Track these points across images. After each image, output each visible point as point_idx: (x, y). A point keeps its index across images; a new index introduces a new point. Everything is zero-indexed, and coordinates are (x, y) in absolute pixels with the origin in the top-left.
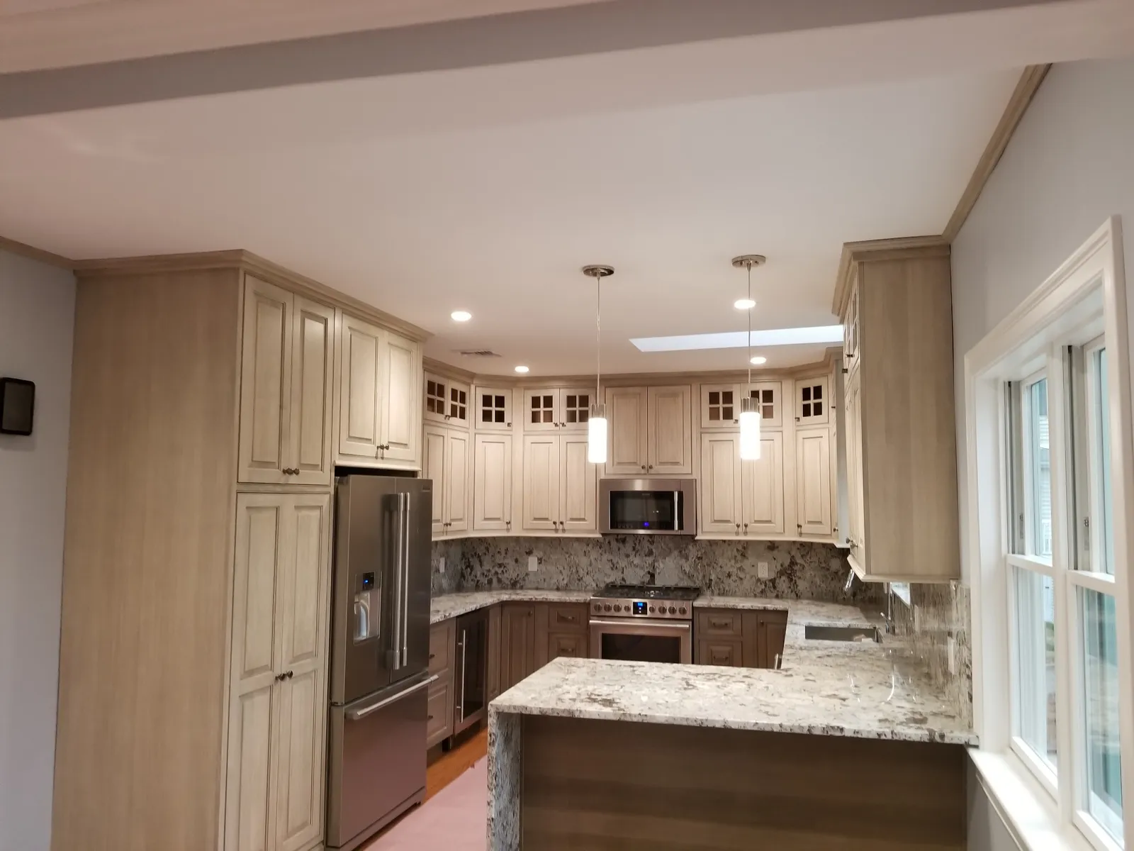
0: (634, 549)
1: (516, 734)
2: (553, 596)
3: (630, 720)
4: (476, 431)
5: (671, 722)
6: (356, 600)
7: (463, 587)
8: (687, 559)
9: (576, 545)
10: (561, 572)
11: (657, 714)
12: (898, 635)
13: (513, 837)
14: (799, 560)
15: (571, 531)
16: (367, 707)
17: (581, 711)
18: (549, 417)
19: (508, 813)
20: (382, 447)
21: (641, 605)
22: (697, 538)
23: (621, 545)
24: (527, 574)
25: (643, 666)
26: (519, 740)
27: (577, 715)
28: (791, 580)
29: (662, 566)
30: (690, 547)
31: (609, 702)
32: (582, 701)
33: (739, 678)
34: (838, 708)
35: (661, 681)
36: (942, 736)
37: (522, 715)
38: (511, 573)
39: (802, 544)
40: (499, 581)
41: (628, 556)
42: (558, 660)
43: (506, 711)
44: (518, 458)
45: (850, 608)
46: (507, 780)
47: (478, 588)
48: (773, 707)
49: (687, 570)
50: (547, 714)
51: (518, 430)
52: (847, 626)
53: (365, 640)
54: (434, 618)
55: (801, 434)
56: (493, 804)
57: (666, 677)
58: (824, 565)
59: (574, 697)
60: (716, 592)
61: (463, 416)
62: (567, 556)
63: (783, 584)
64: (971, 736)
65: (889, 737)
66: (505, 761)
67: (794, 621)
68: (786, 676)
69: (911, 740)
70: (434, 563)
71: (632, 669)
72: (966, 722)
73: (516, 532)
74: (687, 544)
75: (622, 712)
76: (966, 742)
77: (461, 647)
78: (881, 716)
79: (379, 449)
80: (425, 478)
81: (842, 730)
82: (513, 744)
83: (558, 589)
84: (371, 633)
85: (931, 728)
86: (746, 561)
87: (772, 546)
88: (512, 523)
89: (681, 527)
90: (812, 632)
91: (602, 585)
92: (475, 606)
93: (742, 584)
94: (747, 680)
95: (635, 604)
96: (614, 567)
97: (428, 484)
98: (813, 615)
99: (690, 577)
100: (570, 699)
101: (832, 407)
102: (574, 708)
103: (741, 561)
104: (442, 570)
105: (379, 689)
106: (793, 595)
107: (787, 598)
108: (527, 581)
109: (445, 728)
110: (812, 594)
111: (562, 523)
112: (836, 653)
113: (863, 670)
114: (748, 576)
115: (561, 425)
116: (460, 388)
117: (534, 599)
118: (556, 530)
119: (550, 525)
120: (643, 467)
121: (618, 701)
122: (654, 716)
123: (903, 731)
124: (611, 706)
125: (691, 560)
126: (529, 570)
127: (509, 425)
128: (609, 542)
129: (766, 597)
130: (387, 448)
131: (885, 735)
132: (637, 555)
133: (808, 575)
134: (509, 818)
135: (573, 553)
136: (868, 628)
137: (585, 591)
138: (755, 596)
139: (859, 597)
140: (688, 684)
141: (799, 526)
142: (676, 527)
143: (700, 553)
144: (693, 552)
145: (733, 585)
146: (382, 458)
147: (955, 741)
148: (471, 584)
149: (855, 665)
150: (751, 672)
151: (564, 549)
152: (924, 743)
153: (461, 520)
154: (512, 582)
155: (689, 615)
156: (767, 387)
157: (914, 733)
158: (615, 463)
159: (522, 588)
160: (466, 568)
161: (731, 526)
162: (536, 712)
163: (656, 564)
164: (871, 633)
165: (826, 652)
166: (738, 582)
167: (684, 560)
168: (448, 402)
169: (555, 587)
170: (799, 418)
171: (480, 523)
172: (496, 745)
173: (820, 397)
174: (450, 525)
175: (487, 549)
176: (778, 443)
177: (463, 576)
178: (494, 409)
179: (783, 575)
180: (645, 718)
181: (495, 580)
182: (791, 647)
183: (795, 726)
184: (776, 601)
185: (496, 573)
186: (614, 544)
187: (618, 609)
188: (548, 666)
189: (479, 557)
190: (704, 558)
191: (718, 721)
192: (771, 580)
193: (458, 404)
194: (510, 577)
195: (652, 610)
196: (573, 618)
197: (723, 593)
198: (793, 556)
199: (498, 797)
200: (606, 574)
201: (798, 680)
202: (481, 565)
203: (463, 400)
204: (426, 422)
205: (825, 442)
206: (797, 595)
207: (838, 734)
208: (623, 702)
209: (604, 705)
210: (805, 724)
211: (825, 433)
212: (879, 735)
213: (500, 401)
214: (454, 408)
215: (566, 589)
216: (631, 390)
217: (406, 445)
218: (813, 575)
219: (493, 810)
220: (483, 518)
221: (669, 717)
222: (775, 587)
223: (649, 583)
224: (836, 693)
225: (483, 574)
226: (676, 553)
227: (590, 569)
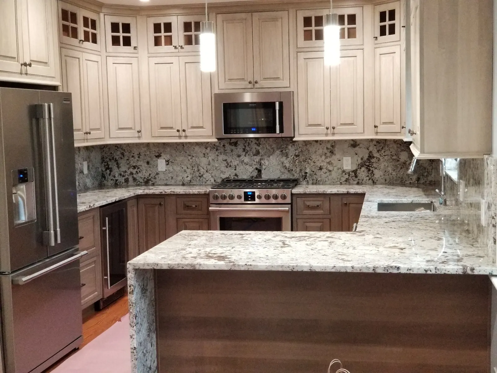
0: (244, 150)
1: (151, 286)
2: (180, 190)
3: (239, 269)
4: (108, 54)
5: (270, 269)
6: (14, 191)
7: (104, 185)
8: (287, 156)
9: (197, 148)
10: (185, 171)
11: (259, 264)
12: (448, 206)
13: (152, 361)
14: (376, 155)
15: (192, 137)
16: (30, 275)
17: (200, 265)
18: (169, 40)
19: (147, 344)
20: (25, 64)
21: (251, 193)
22: (294, 139)
23: (233, 147)
24: (157, 174)
25: (250, 234)
26: (153, 291)
27: (197, 268)
28: (369, 170)
29: (267, 163)
30: (290, 147)
31: (221, 258)
32: (201, 258)
33: (324, 238)
34: (396, 254)
35: (263, 243)
36: (472, 269)
37: (155, 270)
38: (144, 173)
39: (379, 141)
40: (135, 179)
41: (239, 156)
42: (183, 232)
43: (142, 267)
44: (144, 77)
45: (415, 189)
46: (145, 320)
47: (116, 185)
48: (348, 256)
49: (287, 165)
50: (174, 268)
51: (143, 53)
52: (410, 202)
53: (24, 223)
54: (81, 208)
55: (379, 51)
56: (135, 337)
57: (266, 241)
58: (394, 157)
59: (195, 256)
60: (311, 182)
61: (95, 41)
62: (190, 157)
63: (363, 173)
64: (494, 268)
65: (433, 272)
66: (143, 305)
67: (369, 200)
68: (359, 236)
69: (449, 273)
70: (78, 166)
71: (241, 236)
72: (491, 259)
73: (146, 139)
74: (287, 145)
75: (232, 264)
76: (490, 273)
77: (105, 230)
78: (429, 258)
79: (23, 66)
80: (65, 91)
81: (398, 268)
82: (148, 293)
83: (183, 185)
84: (28, 218)
85: (465, 264)
86: (334, 157)
87: (354, 144)
88: (143, 131)
89: (282, 131)
90: (382, 207)
91: (219, 181)
92: (115, 198)
93: (330, 175)
94: (330, 240)
95: (246, 193)
96: (228, 166)
97: (68, 97)
98: (385, 195)
99: (290, 171)
100: (192, 257)
101: (403, 27)
102: (195, 262)
103: (331, 157)
104: (86, 171)
105: (39, 262)
106: (371, 181)
107: (366, 184)
108: (157, 180)
109: (96, 293)
110: (386, 180)
111: (184, 131)
112: (400, 219)
113: (419, 229)
114: (335, 169)
115: (180, 47)
116: (91, 16)
117: (164, 193)
118: (180, 137)
119: (174, 132)
120: (250, 83)
121: (229, 257)
122: (257, 265)
123: (443, 267)
124: (224, 260)
125: (291, 158)
126: (159, 170)
127: (135, 48)
128: (224, 146)
129: (350, 184)
130: (30, 65)
131: (431, 271)
132: (247, 155)
133: (382, 166)
134: (148, 348)
135: (194, 155)
136: (427, 202)
137: (205, 185)
138: (341, 184)
139: (422, 181)
140: (284, 244)
141: (375, 127)
142: (278, 131)
143: (297, 152)
144: (291, 150)
145: (324, 176)
146: (26, 74)
147: (481, 273)
148: (110, 183)
149: (413, 226)
150: (333, 234)
151: (188, 152)
152: (459, 275)
153: (98, 129)
154: (145, 180)
155: (288, 200)
156: (351, 11)
157: (452, 268)
158: (227, 80)
159: (153, 185)
160: (106, 170)
161: (322, 129)
162: (165, 267)
163: (262, 162)
164: (429, 206)
165: (392, 219)
166: (328, 174)
167: (285, 158)
168: (81, 29)
169: (181, 183)
170: (376, 38)
171: (115, 132)
172: (135, 293)
173: (394, 19)
174: (90, 133)
175: (123, 154)
176: (359, 59)
177: (103, 176)
178: (121, 34)
179: (362, 166)
180: (249, 267)
181: (131, 179)
182: (365, 217)
183: (364, 268)
184: (357, 187)
185: (132, 173)
186: (228, 147)
187: (232, 197)
188: (175, 236)
189: (116, 160)
190: (301, 156)
191: (306, 267)
192: (353, 171)
193: (90, 30)
194: (143, 177)
195: (259, 197)
196: (196, 206)
197: (316, 183)
198: (371, 152)
199: (139, 332)
200: (222, 172)
201: (369, 238)
202: (119, 167)
203: (94, 27)
204: (62, 46)
205: (397, 56)
206: (374, 182)
207: (395, 271)
208: (234, 258)
209: (219, 260)
210: (371, 266)
211: (397, 49)
212: (426, 271)
213: (127, 28)
214: (86, 33)
215: (190, 184)
216: (238, 16)
217: (46, 63)
218: (386, 166)
219: (135, 341)
220: (117, 128)
221: (269, 266)
222: (356, 177)
223: (257, 177)
224: (396, 245)
225: (121, 175)
226: (278, 152)
227: (209, 167)
